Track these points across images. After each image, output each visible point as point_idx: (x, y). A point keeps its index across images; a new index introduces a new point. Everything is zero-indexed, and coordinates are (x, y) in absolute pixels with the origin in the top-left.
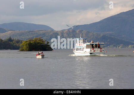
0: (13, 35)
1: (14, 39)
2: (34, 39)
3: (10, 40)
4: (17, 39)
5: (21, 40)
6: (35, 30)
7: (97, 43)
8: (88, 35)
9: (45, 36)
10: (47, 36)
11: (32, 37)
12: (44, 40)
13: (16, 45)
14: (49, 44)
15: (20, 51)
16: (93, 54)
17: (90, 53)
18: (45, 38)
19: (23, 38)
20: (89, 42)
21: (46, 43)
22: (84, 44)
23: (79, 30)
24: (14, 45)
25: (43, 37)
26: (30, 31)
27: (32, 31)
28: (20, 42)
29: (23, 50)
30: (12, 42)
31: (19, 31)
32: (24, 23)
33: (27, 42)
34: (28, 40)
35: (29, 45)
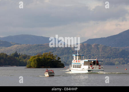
0: (19, 49)
1: (21, 54)
2: (43, 55)
3: (16, 55)
4: (23, 54)
5: (29, 55)
6: (44, 44)
7: (95, 60)
8: (105, 50)
9: (56, 51)
10: (58, 51)
11: (41, 51)
12: (54, 55)
13: (23, 61)
14: (60, 60)
15: (28, 68)
16: (91, 72)
17: (89, 71)
18: (56, 52)
19: (30, 52)
20: (87, 59)
21: (57, 59)
22: (82, 61)
23: (94, 44)
24: (20, 61)
25: (54, 52)
26: (39, 45)
27: (41, 45)
28: (28, 57)
29: (30, 67)
30: (19, 58)
31: (27, 45)
32: (32, 35)
33: (35, 57)
34: (36, 56)
35: (37, 61)
